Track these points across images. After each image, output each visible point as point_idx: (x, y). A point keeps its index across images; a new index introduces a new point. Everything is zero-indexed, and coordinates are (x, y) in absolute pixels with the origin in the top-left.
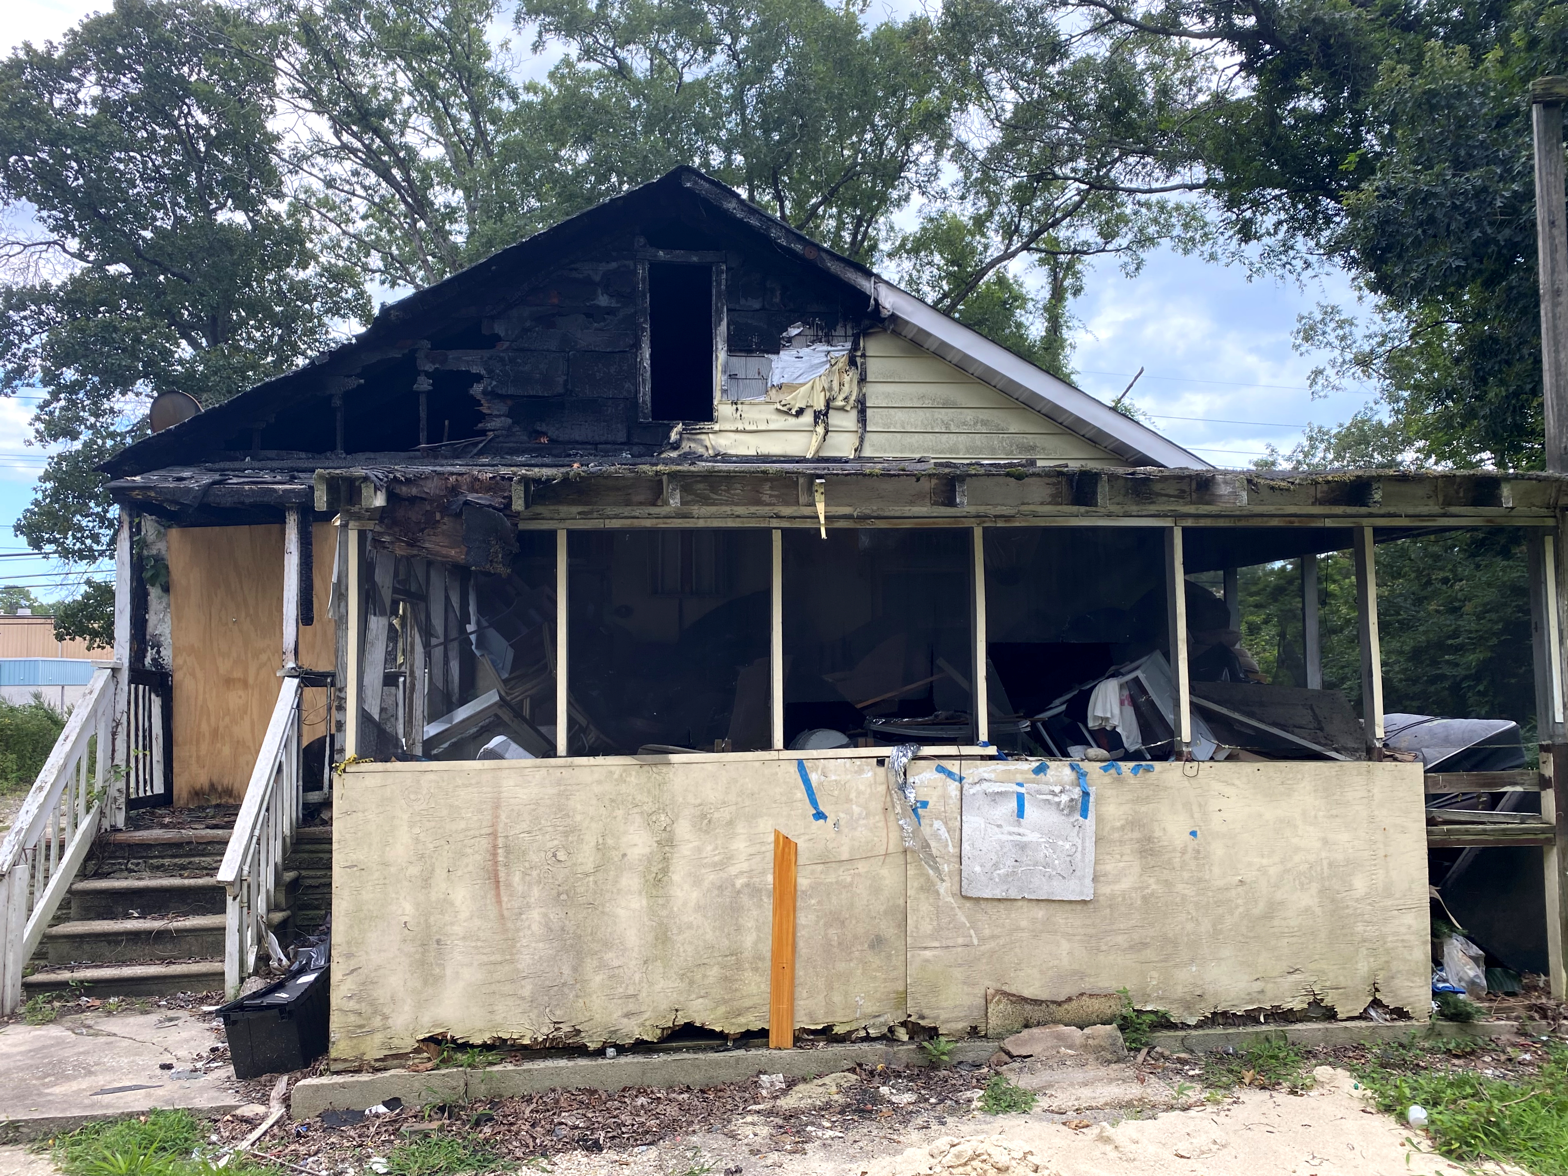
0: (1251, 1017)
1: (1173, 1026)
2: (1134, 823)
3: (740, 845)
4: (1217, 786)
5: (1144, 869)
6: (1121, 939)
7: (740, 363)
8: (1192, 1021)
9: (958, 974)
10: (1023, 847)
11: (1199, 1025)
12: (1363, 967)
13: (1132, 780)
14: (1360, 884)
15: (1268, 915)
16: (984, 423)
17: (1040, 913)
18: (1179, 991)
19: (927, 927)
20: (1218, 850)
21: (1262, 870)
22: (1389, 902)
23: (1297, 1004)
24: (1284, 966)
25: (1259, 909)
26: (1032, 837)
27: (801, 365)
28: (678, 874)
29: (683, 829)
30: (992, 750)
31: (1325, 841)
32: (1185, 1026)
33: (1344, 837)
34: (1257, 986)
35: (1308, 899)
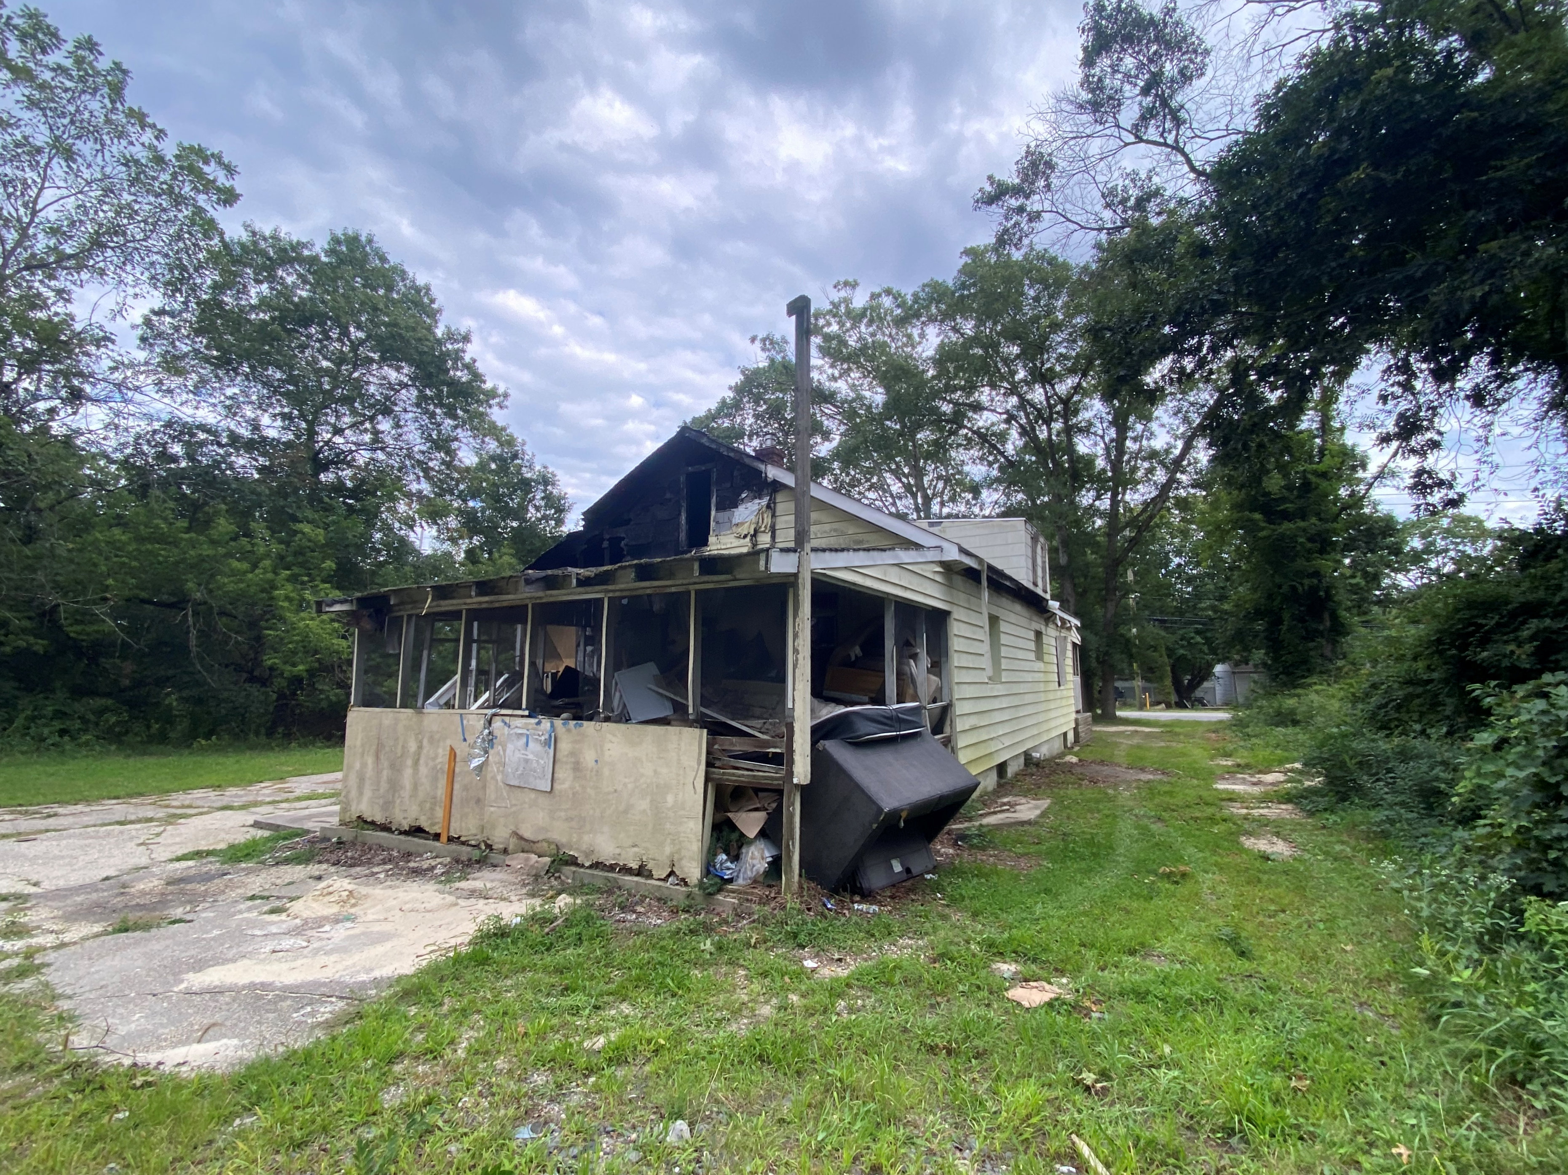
0: (612, 868)
1: (577, 864)
2: (572, 754)
3: (440, 751)
4: (609, 736)
5: (575, 778)
6: (563, 814)
7: (721, 514)
8: (587, 864)
9: (502, 820)
10: (527, 761)
11: (591, 867)
12: (668, 850)
13: (574, 731)
14: (670, 799)
15: (626, 812)
16: (835, 530)
17: (533, 795)
18: (584, 847)
19: (493, 797)
20: (606, 772)
21: (625, 785)
22: (682, 813)
23: (634, 865)
24: (630, 842)
25: (622, 808)
26: (531, 757)
27: (747, 512)
28: (422, 761)
29: (425, 742)
30: (526, 713)
31: (655, 771)
32: (583, 866)
33: (664, 771)
34: (618, 851)
35: (644, 804)
